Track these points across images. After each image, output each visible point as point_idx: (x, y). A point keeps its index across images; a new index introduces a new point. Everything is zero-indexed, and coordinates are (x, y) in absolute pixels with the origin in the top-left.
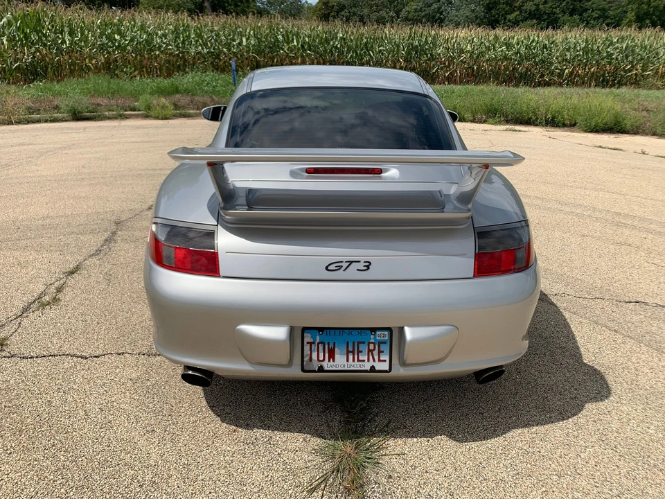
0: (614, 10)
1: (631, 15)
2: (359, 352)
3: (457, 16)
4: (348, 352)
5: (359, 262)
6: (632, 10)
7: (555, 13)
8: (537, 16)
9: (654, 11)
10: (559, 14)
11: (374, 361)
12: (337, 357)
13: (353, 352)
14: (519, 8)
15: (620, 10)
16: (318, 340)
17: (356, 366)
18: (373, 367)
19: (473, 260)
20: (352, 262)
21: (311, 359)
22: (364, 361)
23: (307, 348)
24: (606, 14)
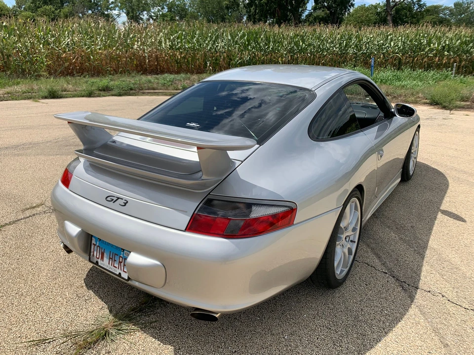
2: (115, 260)
4: (110, 258)
5: (122, 199)
11: (121, 270)
12: (105, 259)
13: (112, 259)
16: (98, 245)
17: (112, 269)
18: (120, 274)
19: (190, 218)
20: (118, 198)
21: (93, 254)
22: (116, 267)
23: (93, 246)
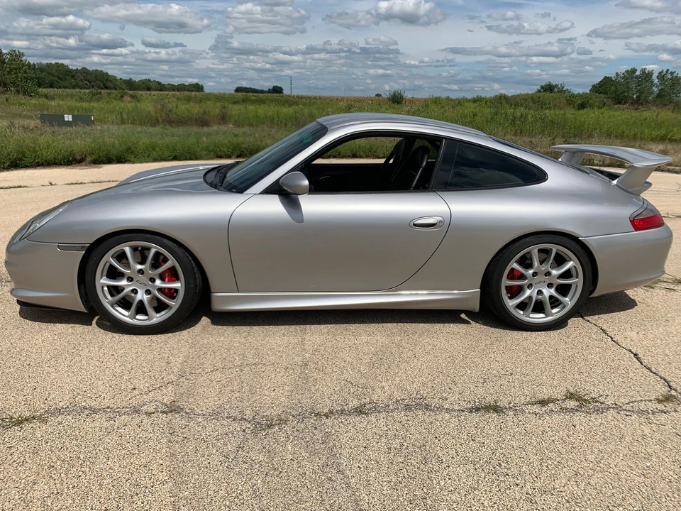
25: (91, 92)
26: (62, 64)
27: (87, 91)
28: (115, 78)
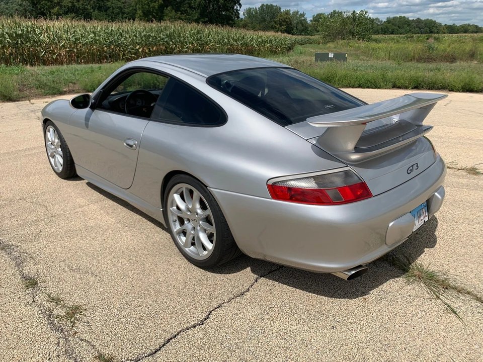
0: (128, 8)
1: (139, 12)
2: (421, 215)
3: (7, 9)
4: (418, 217)
6: (139, 8)
7: (87, 9)
8: (75, 11)
9: (153, 10)
10: (90, 9)
11: (425, 217)
14: (58, 4)
15: (131, 8)
22: (422, 219)
24: (123, 11)
25: (406, 36)
26: (404, 17)
27: (404, 36)
28: (440, 25)
